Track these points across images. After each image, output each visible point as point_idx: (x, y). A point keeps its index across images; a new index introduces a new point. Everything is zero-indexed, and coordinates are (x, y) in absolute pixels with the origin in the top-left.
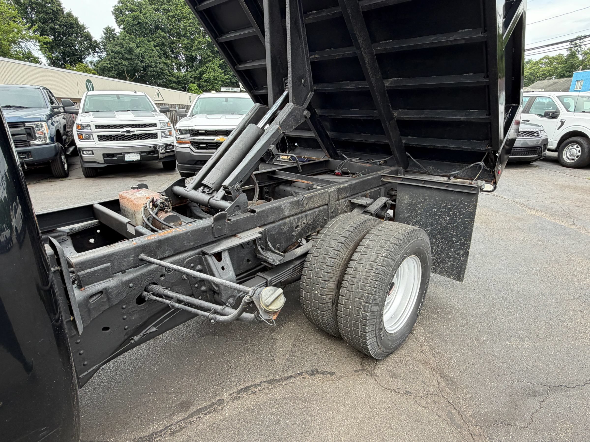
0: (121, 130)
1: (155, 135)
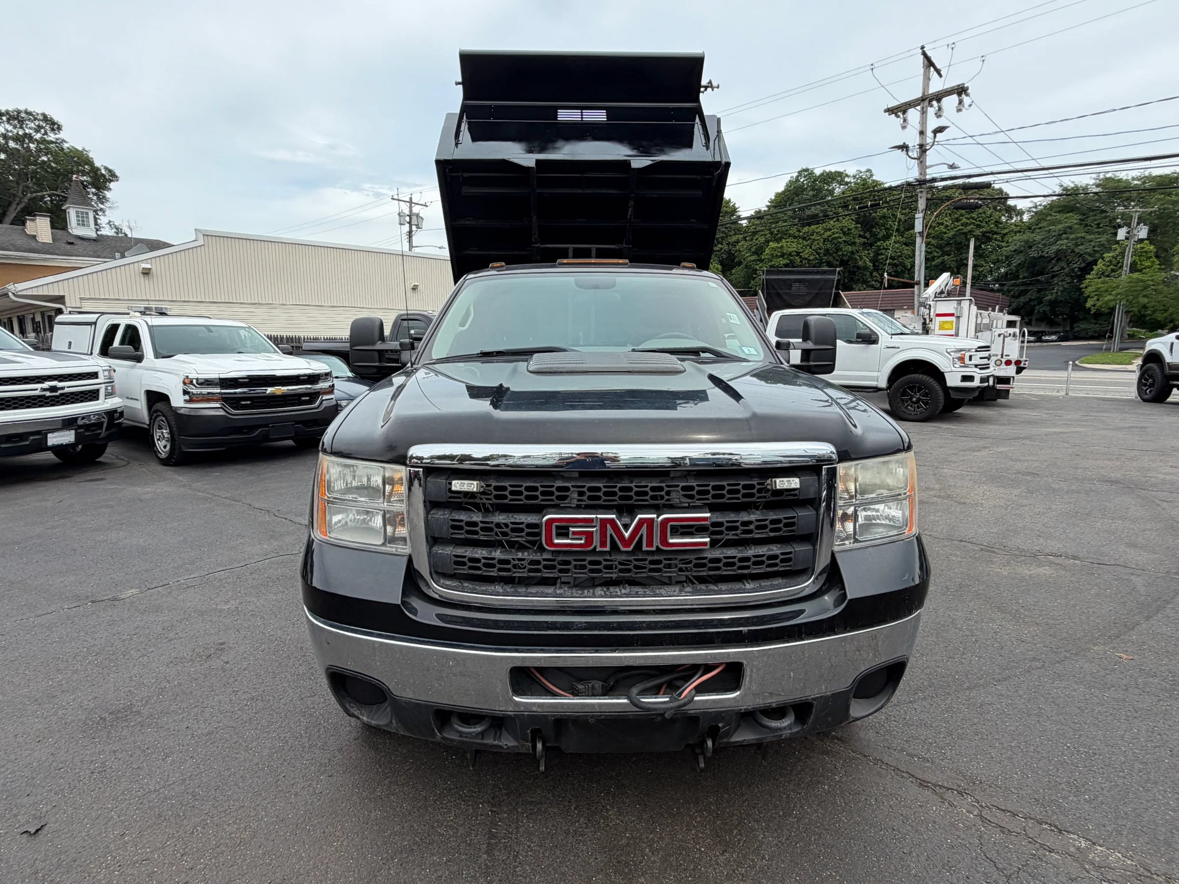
0: (39, 386)
1: (95, 393)
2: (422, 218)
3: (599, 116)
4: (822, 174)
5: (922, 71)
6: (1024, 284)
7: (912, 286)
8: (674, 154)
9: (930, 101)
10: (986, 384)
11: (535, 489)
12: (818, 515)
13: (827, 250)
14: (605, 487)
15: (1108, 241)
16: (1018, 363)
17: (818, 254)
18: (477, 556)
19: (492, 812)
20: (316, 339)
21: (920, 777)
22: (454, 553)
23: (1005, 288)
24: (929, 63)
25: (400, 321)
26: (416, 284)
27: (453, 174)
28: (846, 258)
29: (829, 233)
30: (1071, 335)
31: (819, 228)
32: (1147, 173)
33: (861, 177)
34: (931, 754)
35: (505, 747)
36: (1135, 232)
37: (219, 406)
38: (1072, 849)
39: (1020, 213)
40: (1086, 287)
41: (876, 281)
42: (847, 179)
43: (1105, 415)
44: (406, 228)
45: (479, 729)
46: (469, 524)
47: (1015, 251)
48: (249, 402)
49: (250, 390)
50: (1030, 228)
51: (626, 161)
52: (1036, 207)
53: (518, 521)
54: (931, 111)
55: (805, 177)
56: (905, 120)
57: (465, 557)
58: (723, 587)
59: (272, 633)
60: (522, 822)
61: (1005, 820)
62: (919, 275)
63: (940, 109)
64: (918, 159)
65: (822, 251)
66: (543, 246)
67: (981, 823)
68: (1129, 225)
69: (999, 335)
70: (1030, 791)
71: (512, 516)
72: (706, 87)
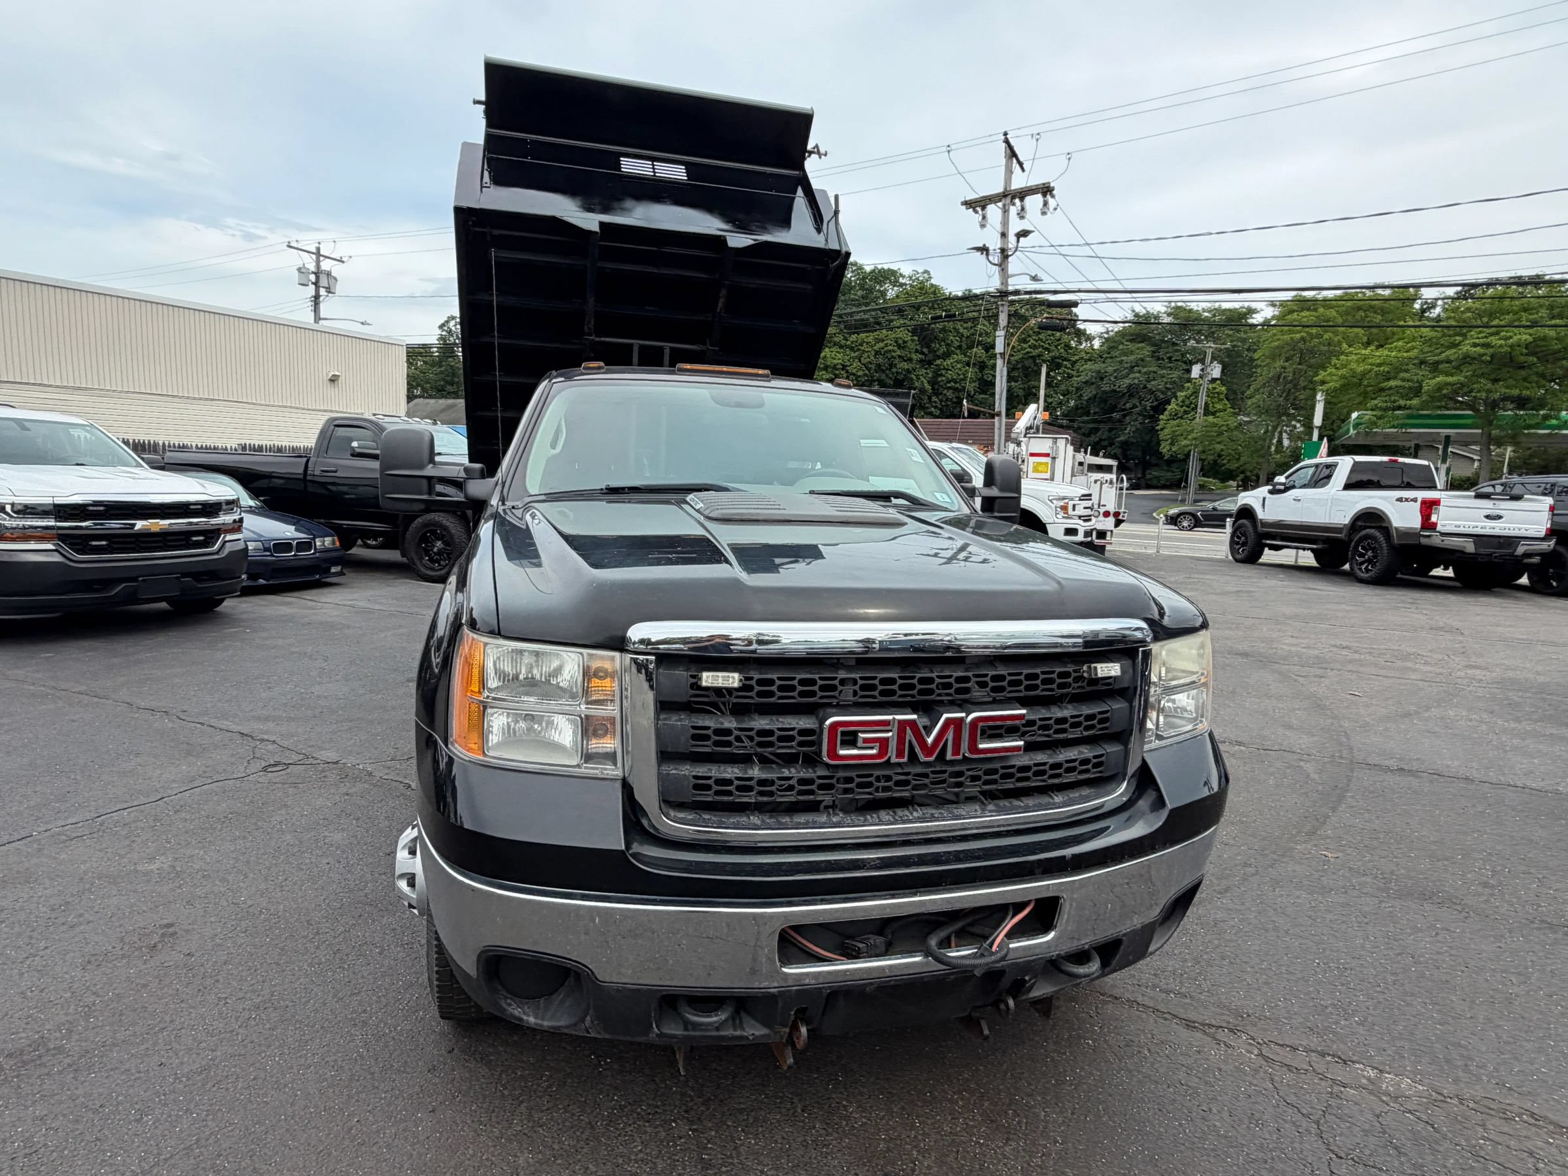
2: (335, 279)
3: (676, 172)
4: (873, 271)
5: (1004, 161)
6: (1094, 421)
7: (993, 416)
8: (779, 234)
9: (1013, 198)
10: (1089, 539)
11: (812, 682)
12: (1131, 707)
13: (879, 366)
14: (901, 678)
15: (1180, 378)
16: (1116, 514)
17: (869, 369)
18: (728, 776)
19: (693, 1131)
20: (183, 448)
21: (1184, 1016)
22: (694, 774)
23: (1076, 425)
24: (1012, 153)
25: (332, 427)
26: (337, 373)
27: (477, 229)
28: (900, 377)
29: (881, 345)
30: (1143, 482)
31: (870, 337)
32: (1217, 305)
33: (918, 279)
34: (1187, 987)
35: (751, 1038)
36: (1209, 370)
37: (52, 547)
38: (1364, 1081)
39: (1090, 338)
40: (1162, 429)
41: (936, 407)
42: (901, 280)
43: (1207, 577)
44: (311, 290)
45: (721, 1016)
46: (718, 732)
47: (1085, 383)
48: (104, 543)
49: (96, 524)
50: (1101, 357)
51: (720, 236)
52: (1107, 332)
53: (788, 726)
54: (1013, 211)
55: (852, 272)
56: (984, 217)
57: (709, 778)
58: (1030, 801)
59: (249, 902)
60: (740, 1140)
61: (1285, 1055)
62: (1000, 404)
63: (1023, 209)
64: (1000, 265)
65: (873, 366)
66: (597, 339)
67: (1265, 1063)
68: (1202, 361)
69: (1096, 482)
70: (1302, 1020)
71: (778, 720)
72: (811, 153)
